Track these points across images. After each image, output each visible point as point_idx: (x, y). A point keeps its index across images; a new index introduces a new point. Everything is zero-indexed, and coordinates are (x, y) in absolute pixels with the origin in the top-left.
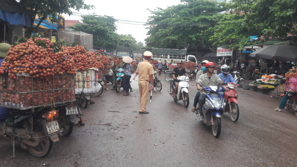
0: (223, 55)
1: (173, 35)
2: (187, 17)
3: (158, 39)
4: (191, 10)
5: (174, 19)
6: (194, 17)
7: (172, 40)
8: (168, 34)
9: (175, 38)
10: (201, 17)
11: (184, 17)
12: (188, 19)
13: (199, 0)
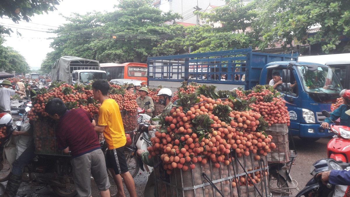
1: (114, 49)
2: (131, 27)
3: (81, 53)
4: (133, 18)
5: (113, 28)
6: (139, 27)
7: (116, 55)
8: (106, 47)
9: (120, 52)
10: (148, 28)
11: (127, 26)
12: (133, 30)
13: (143, 7)
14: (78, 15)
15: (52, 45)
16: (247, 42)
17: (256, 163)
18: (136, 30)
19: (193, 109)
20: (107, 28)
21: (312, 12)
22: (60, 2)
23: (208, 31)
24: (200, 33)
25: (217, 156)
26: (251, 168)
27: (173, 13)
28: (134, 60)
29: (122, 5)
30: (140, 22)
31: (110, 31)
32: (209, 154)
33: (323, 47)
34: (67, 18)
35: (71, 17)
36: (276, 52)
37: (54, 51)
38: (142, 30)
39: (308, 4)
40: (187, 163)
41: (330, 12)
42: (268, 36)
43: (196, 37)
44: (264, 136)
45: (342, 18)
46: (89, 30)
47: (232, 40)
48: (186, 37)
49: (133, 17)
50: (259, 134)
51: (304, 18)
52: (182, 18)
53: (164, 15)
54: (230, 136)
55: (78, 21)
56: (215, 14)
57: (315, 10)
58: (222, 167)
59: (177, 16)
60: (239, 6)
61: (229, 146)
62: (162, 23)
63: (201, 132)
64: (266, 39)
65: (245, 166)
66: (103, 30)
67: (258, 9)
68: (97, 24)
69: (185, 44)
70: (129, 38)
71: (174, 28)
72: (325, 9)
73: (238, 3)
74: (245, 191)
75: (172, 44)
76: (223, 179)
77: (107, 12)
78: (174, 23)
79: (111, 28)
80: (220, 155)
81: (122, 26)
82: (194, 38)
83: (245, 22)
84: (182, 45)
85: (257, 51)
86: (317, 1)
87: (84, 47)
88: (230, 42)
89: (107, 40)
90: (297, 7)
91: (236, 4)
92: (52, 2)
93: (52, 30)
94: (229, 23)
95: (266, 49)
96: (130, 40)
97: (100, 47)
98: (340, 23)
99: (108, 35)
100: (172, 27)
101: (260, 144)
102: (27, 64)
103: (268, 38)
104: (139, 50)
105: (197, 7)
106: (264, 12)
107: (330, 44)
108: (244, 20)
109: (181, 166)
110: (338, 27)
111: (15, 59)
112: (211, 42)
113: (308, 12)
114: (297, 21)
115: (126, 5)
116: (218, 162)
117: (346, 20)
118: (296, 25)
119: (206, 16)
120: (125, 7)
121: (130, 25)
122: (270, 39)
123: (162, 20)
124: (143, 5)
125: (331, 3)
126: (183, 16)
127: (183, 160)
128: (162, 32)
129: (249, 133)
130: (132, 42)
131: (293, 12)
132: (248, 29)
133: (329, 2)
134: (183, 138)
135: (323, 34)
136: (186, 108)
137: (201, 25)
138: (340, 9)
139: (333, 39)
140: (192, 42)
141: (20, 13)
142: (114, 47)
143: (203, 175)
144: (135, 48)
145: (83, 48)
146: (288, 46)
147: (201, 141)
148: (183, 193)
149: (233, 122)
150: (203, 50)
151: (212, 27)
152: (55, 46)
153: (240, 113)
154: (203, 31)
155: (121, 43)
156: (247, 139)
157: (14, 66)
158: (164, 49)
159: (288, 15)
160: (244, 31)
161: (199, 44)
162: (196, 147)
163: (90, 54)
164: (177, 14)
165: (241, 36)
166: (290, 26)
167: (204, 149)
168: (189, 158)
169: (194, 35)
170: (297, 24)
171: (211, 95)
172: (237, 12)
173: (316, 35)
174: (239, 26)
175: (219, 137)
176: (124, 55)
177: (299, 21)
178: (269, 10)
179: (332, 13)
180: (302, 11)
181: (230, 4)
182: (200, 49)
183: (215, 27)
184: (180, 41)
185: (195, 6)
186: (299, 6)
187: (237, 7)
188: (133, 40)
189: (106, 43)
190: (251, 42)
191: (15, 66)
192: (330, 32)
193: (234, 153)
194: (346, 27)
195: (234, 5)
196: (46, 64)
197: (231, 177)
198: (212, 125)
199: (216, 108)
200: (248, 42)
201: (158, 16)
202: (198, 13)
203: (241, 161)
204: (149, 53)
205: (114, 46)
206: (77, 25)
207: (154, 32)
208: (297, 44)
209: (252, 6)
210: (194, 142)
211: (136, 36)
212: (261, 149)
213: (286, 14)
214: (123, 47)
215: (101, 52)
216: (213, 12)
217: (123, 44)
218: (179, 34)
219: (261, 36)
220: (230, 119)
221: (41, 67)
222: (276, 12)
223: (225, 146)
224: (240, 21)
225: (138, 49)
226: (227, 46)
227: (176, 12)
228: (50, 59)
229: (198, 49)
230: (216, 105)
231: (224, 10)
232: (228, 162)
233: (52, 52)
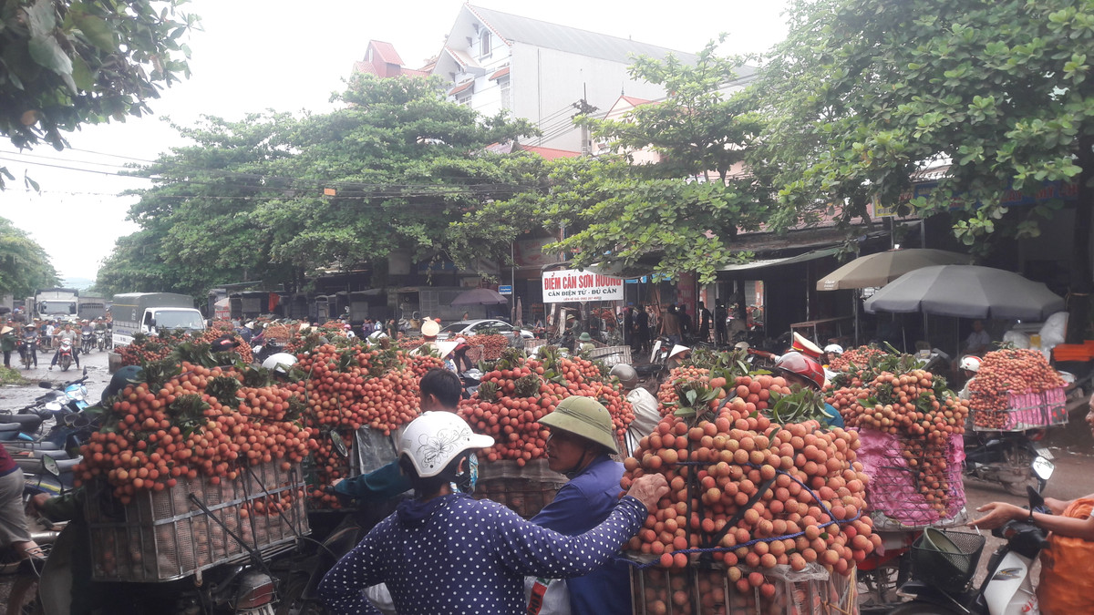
0: (574, 296)
1: (330, 226)
2: (383, 161)
3: (225, 237)
4: (391, 134)
5: (327, 164)
6: (407, 161)
7: (333, 243)
8: (305, 219)
9: (347, 236)
10: (436, 163)
11: (370, 158)
12: (389, 168)
13: (421, 101)
14: (220, 122)
15: (135, 212)
16: (734, 207)
17: (284, 477)
18: (398, 168)
19: (170, 387)
20: (308, 162)
21: (920, 121)
22: (163, 89)
23: (617, 174)
24: (591, 179)
25: (215, 464)
26: (274, 485)
27: (510, 119)
28: (390, 260)
29: (355, 93)
30: (412, 144)
31: (318, 172)
32: (201, 461)
33: (956, 226)
34: (185, 131)
35: (199, 126)
36: (820, 240)
37: (140, 230)
38: (416, 170)
39: (908, 100)
40: (162, 477)
41: (972, 123)
42: (794, 192)
43: (581, 193)
44: (297, 428)
45: (1007, 140)
46: (252, 168)
47: (686, 201)
48: (551, 191)
49: (389, 130)
50: (288, 424)
51: (897, 139)
52: (539, 134)
53: (486, 126)
54: (238, 429)
55: (218, 140)
56: (637, 124)
57: (928, 118)
58: (223, 483)
59: (524, 129)
60: (708, 103)
61: (236, 447)
62: (479, 148)
63: (187, 425)
64: (788, 201)
65: (264, 481)
66: (297, 169)
67: (764, 111)
68: (277, 148)
69: (547, 212)
70: (374, 195)
71: (515, 163)
72: (958, 114)
73: (706, 91)
74: (263, 524)
75: (507, 212)
76: (225, 505)
77: (310, 112)
78: (515, 148)
79: (320, 164)
80: (220, 462)
81: (355, 157)
82: (573, 195)
83: (727, 147)
84: (538, 216)
85: (764, 234)
86: (935, 92)
87: (237, 221)
88: (682, 208)
89: (308, 200)
90: (877, 108)
91: (699, 96)
92: (137, 91)
93: (134, 166)
94: (678, 152)
95: (789, 228)
96: (378, 198)
97: (283, 220)
98: (1002, 155)
99: (311, 183)
100: (507, 162)
101: (290, 442)
102: (54, 272)
103: (793, 197)
104: (406, 231)
105: (584, 102)
106: (782, 119)
107: (976, 217)
108: (723, 143)
109: (150, 484)
110: (996, 169)
111: (15, 256)
112: (626, 208)
113: (910, 123)
114: (877, 149)
115: (370, 95)
116: (217, 474)
117: (1021, 147)
118: (875, 160)
119: (610, 131)
120: (364, 99)
121: (378, 154)
122: (801, 198)
123: (477, 138)
124: (420, 94)
125: (976, 98)
126: (541, 129)
127: (155, 473)
128: (478, 174)
129: (272, 425)
130: (385, 204)
131: (867, 122)
132: (736, 170)
133: (970, 93)
134: (153, 436)
135: (955, 189)
136: (155, 384)
137: (593, 156)
138: (1002, 114)
139: (986, 203)
140: (567, 207)
141: (35, 123)
142: (328, 220)
143: (191, 497)
144: (394, 222)
145: (231, 223)
146: (857, 220)
147: (187, 438)
148: (155, 531)
149: (243, 406)
150: (601, 232)
151: (628, 162)
152: (145, 216)
153: (256, 390)
154: (602, 175)
155: (351, 209)
156: (266, 434)
157: (10, 277)
158: (484, 225)
159: (852, 128)
160: (723, 176)
161: (589, 212)
162: (177, 450)
163: (253, 242)
164: (524, 123)
165: (715, 190)
166: (857, 162)
167: (194, 451)
168: (165, 469)
169: (574, 185)
170: (878, 157)
171: (203, 361)
172: (702, 120)
173: (937, 189)
174: (707, 159)
175: (219, 430)
176: (360, 244)
177: (883, 147)
178: (796, 115)
179: (977, 125)
180: (893, 117)
181: (680, 94)
182: (593, 228)
183: (635, 163)
184: (532, 202)
185: (577, 100)
186: (882, 105)
187: (702, 105)
188: (387, 200)
189: (303, 207)
190: (745, 208)
191: (15, 278)
192: (976, 183)
193: (244, 459)
194: (1020, 169)
195: (693, 99)
196: (114, 272)
197: (239, 501)
198: (205, 412)
199: (211, 384)
200: (735, 209)
201: (465, 127)
202: (585, 123)
203: (258, 473)
204: (436, 237)
205: (330, 215)
206: (215, 152)
207: (454, 175)
208: (882, 215)
209: (747, 101)
210: (175, 441)
211: (399, 188)
212: (293, 449)
213: (848, 126)
214: (358, 220)
215: (288, 236)
216: (630, 118)
217: (357, 212)
218: (530, 184)
219: (776, 190)
220: (239, 401)
221: (98, 282)
222: (818, 121)
223: (229, 447)
224: (710, 145)
225: (404, 225)
226: (671, 221)
227: (521, 117)
228: (128, 256)
229: (585, 229)
230: (212, 378)
231: (663, 114)
232: (234, 474)
233: (134, 235)
